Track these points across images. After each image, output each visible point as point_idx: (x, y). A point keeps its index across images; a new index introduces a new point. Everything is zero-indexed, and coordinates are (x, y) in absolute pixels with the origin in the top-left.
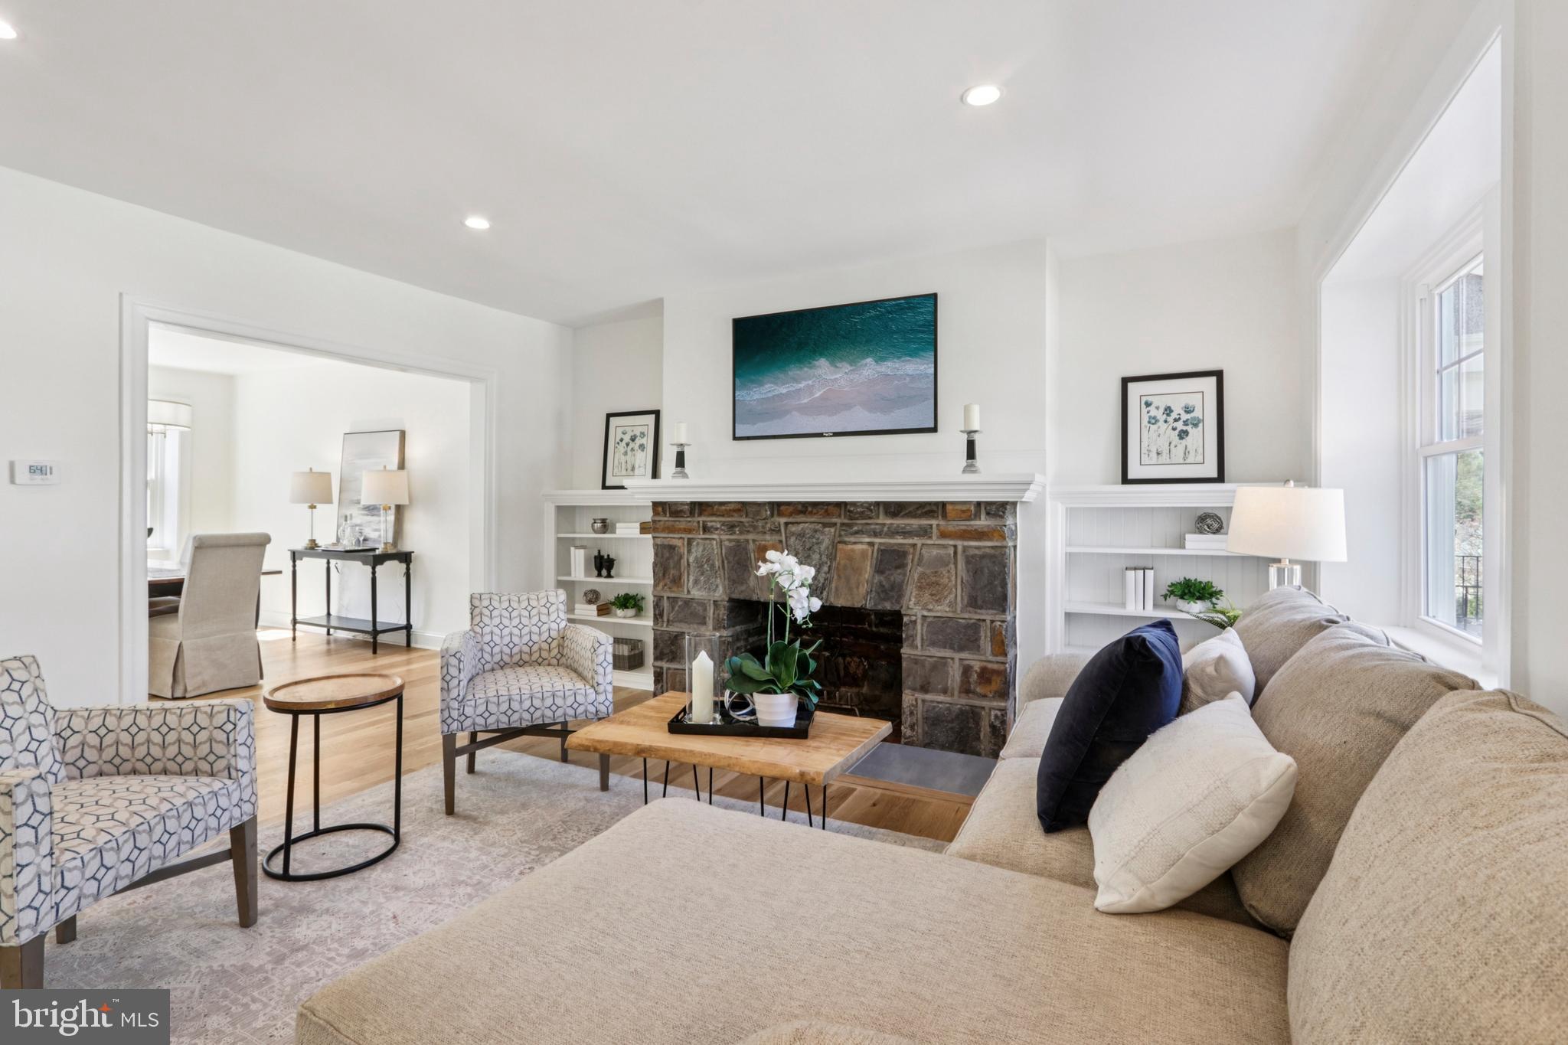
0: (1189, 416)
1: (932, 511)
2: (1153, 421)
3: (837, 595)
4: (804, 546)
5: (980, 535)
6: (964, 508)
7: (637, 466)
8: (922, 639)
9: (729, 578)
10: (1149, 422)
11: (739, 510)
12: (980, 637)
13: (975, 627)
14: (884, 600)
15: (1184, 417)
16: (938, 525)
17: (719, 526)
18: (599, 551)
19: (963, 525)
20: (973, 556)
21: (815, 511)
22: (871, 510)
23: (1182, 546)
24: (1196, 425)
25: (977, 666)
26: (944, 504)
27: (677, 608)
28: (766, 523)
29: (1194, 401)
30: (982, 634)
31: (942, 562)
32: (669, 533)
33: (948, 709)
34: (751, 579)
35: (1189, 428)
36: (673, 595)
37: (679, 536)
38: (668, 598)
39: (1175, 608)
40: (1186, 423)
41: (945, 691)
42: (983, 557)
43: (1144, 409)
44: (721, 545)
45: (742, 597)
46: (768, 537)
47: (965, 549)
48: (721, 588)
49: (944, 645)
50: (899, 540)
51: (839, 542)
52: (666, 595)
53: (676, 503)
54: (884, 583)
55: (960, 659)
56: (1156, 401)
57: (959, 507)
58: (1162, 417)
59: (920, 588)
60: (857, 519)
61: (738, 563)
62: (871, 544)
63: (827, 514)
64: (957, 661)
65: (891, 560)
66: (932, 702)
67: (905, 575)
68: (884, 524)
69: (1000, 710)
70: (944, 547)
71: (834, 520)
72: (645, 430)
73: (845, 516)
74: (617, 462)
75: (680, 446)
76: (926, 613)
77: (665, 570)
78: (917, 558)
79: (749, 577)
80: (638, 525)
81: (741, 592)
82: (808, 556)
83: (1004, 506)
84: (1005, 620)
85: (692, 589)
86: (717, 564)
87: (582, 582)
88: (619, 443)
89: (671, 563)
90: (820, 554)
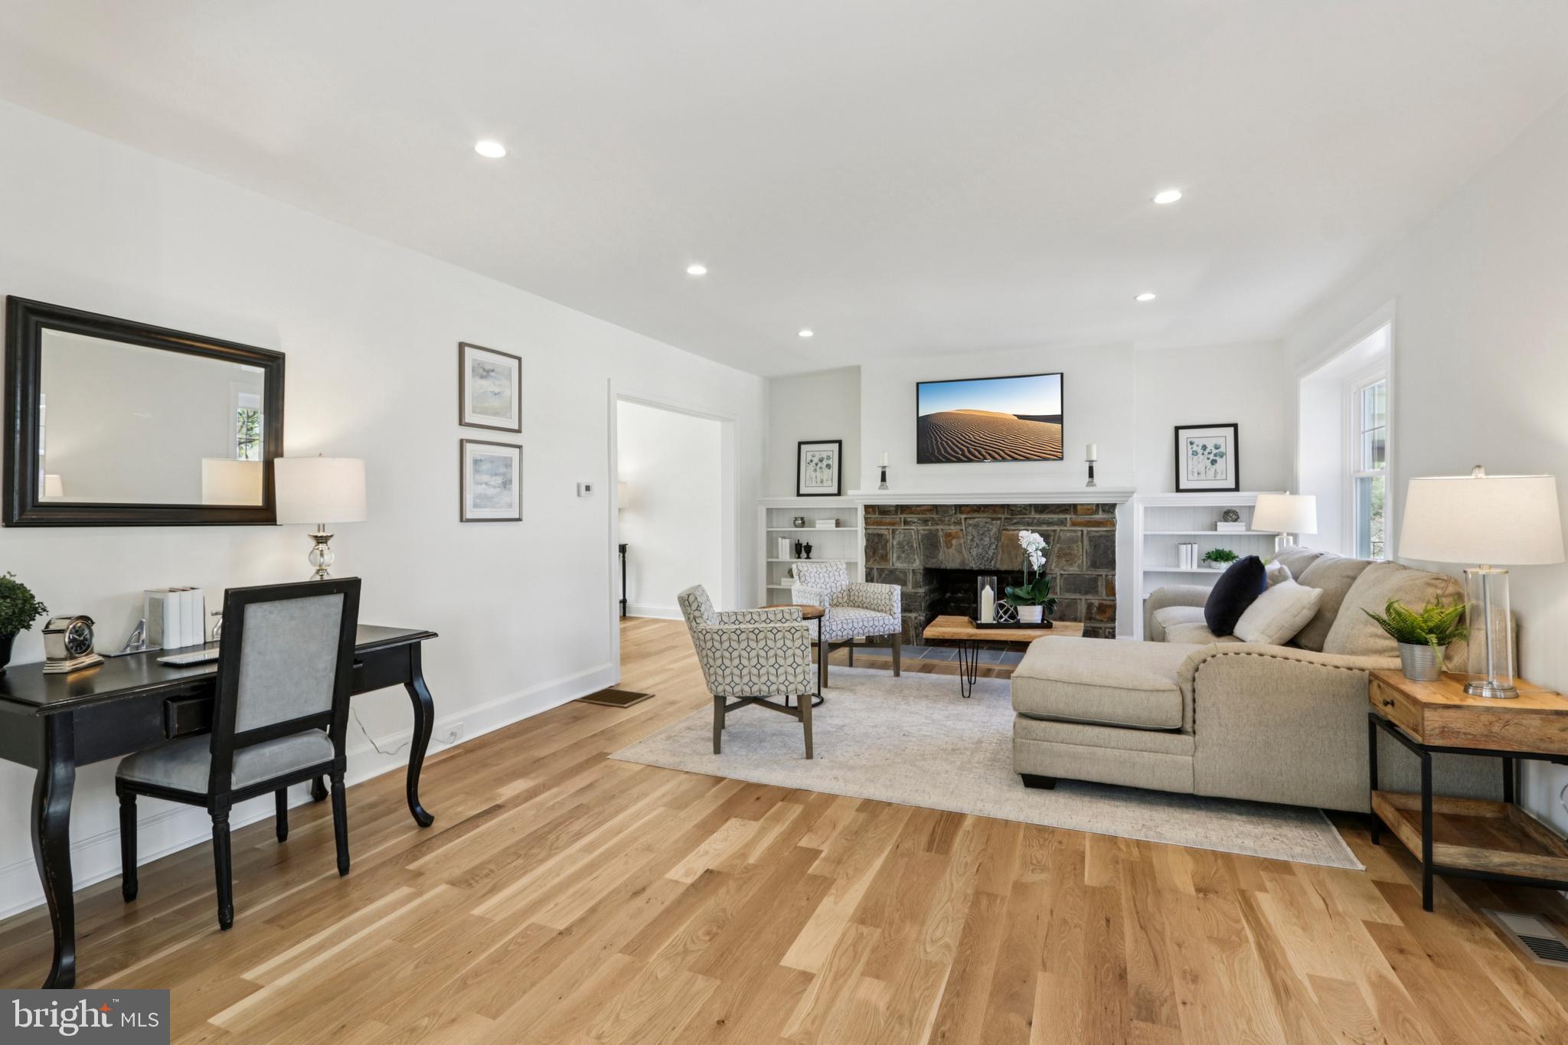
0: (1217, 451)
1: (1067, 510)
2: (1195, 453)
3: (1002, 563)
4: (979, 533)
5: (1098, 524)
6: (1089, 507)
7: (825, 480)
8: (1060, 589)
9: (924, 554)
10: (1193, 454)
11: (931, 510)
12: (1098, 586)
13: (1095, 580)
15: (1214, 451)
16: (1071, 518)
17: (916, 520)
18: (799, 540)
19: (1087, 518)
20: (1093, 537)
21: (986, 510)
22: (1026, 510)
23: (1215, 528)
24: (1222, 457)
25: (1096, 603)
26: (1075, 506)
27: (883, 576)
28: (951, 518)
29: (1221, 442)
30: (1100, 583)
31: (1073, 540)
32: (878, 526)
34: (940, 554)
35: (1217, 458)
36: (882, 567)
37: (886, 527)
38: (877, 569)
39: (1210, 567)
40: (1215, 455)
41: (1076, 620)
42: (1101, 536)
43: (1189, 446)
44: (918, 533)
45: (934, 566)
46: (952, 527)
47: (1088, 532)
48: (917, 561)
49: (1075, 592)
50: (1044, 528)
51: (1004, 530)
52: (875, 567)
53: (885, 506)
55: (1086, 599)
56: (1196, 441)
57: (1086, 507)
58: (1200, 451)
59: (1059, 557)
60: (1017, 515)
61: (931, 545)
63: (995, 512)
64: (1083, 601)
68: (1035, 518)
69: (1112, 628)
70: (1075, 531)
71: (1000, 516)
72: (830, 454)
73: (1008, 513)
74: (808, 477)
75: (884, 467)
76: (1063, 572)
77: (875, 551)
78: (1056, 538)
79: (939, 553)
80: (834, 521)
81: (932, 564)
82: (982, 539)
83: (1114, 506)
84: (1114, 575)
85: (896, 563)
86: (915, 545)
87: (787, 562)
88: (809, 463)
89: (880, 546)
90: (990, 539)
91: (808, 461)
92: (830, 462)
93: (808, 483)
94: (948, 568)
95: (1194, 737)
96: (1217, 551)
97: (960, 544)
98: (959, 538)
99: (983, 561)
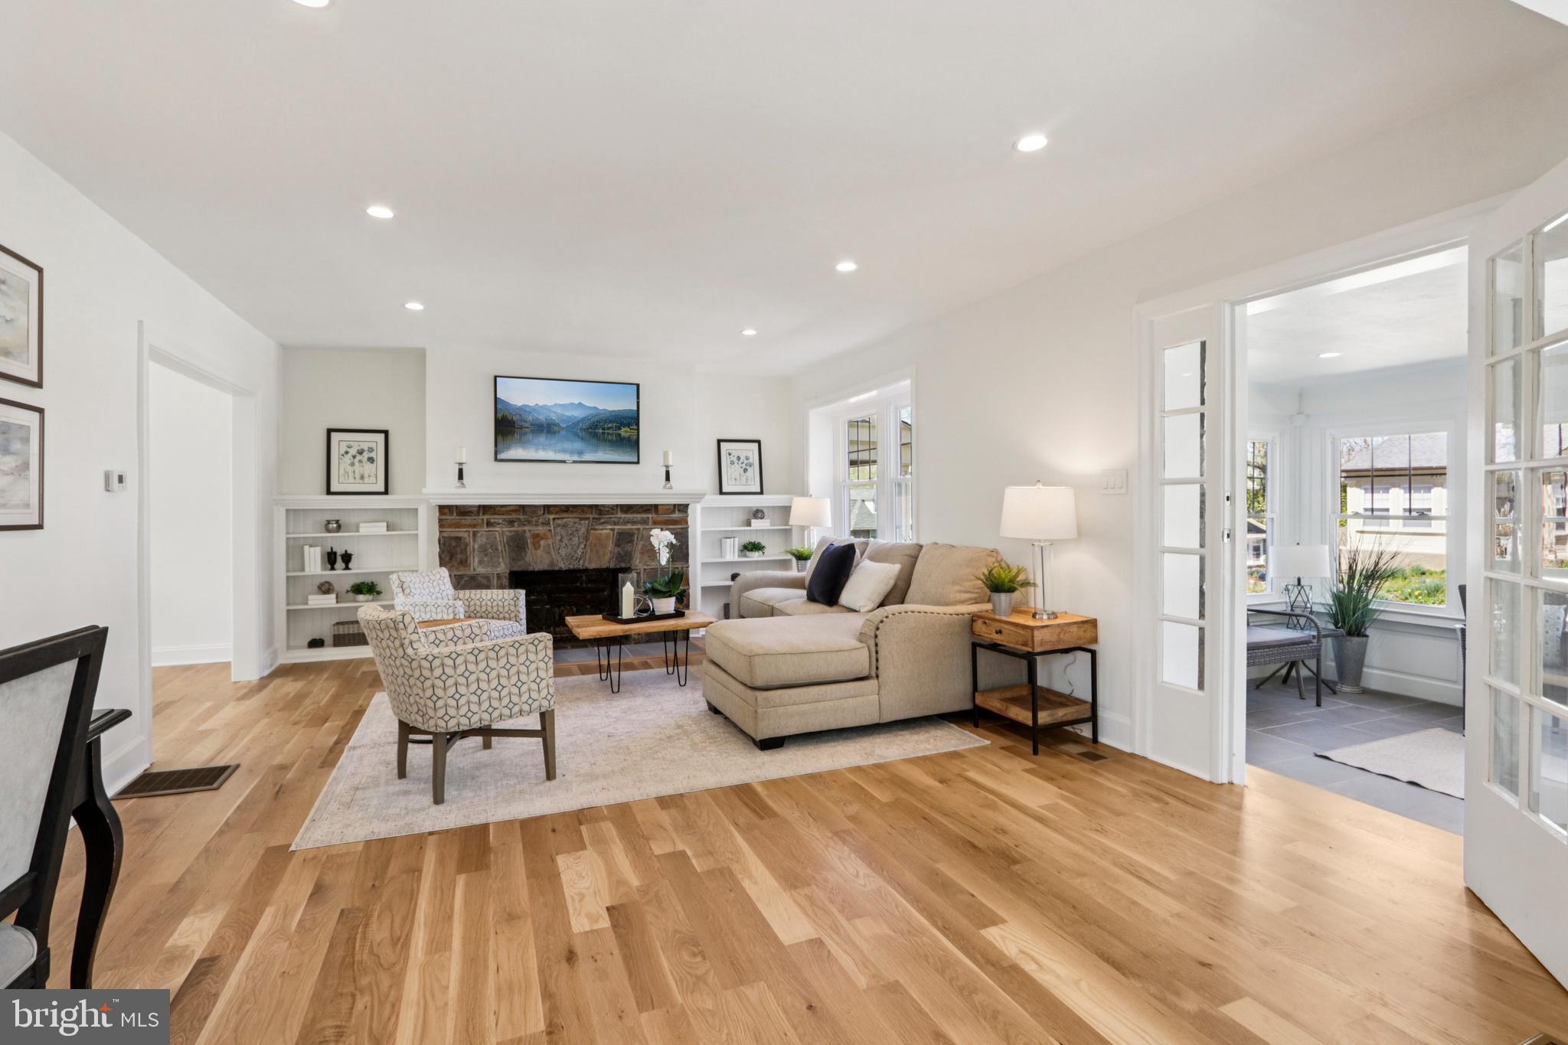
0: (748, 461)
1: (649, 509)
2: (732, 463)
3: (590, 562)
4: (567, 532)
5: (676, 521)
6: (668, 507)
7: (366, 475)
9: (510, 558)
11: (517, 511)
14: (620, 562)
15: (746, 462)
16: (652, 518)
17: (500, 521)
18: (332, 548)
19: (666, 517)
21: (574, 510)
22: (613, 510)
23: (749, 524)
24: (751, 466)
26: (656, 507)
27: (463, 582)
28: (539, 519)
29: (750, 454)
32: (455, 528)
34: (527, 557)
35: (748, 467)
36: (460, 573)
37: (465, 530)
39: (746, 556)
40: (746, 465)
43: (727, 457)
44: (503, 535)
45: (520, 569)
46: (540, 528)
48: (503, 565)
50: (629, 526)
51: (592, 529)
53: (464, 506)
54: (621, 552)
56: (733, 453)
57: (665, 507)
58: (736, 461)
59: (642, 553)
60: (604, 515)
61: (517, 547)
62: (613, 530)
63: (583, 512)
65: (624, 539)
67: (633, 546)
68: (620, 518)
71: (588, 516)
72: (373, 445)
73: (596, 513)
74: (342, 471)
75: (460, 464)
76: (646, 567)
77: (452, 556)
78: (640, 536)
79: (526, 555)
80: (385, 524)
81: (519, 567)
82: (570, 539)
83: (687, 506)
84: (688, 567)
85: (476, 567)
86: (500, 548)
87: (317, 576)
88: (343, 455)
89: (459, 550)
90: (579, 537)
91: (342, 452)
92: (373, 455)
93: (342, 479)
94: (536, 569)
95: (878, 680)
96: (750, 543)
97: (549, 545)
98: (547, 538)
99: (572, 561)
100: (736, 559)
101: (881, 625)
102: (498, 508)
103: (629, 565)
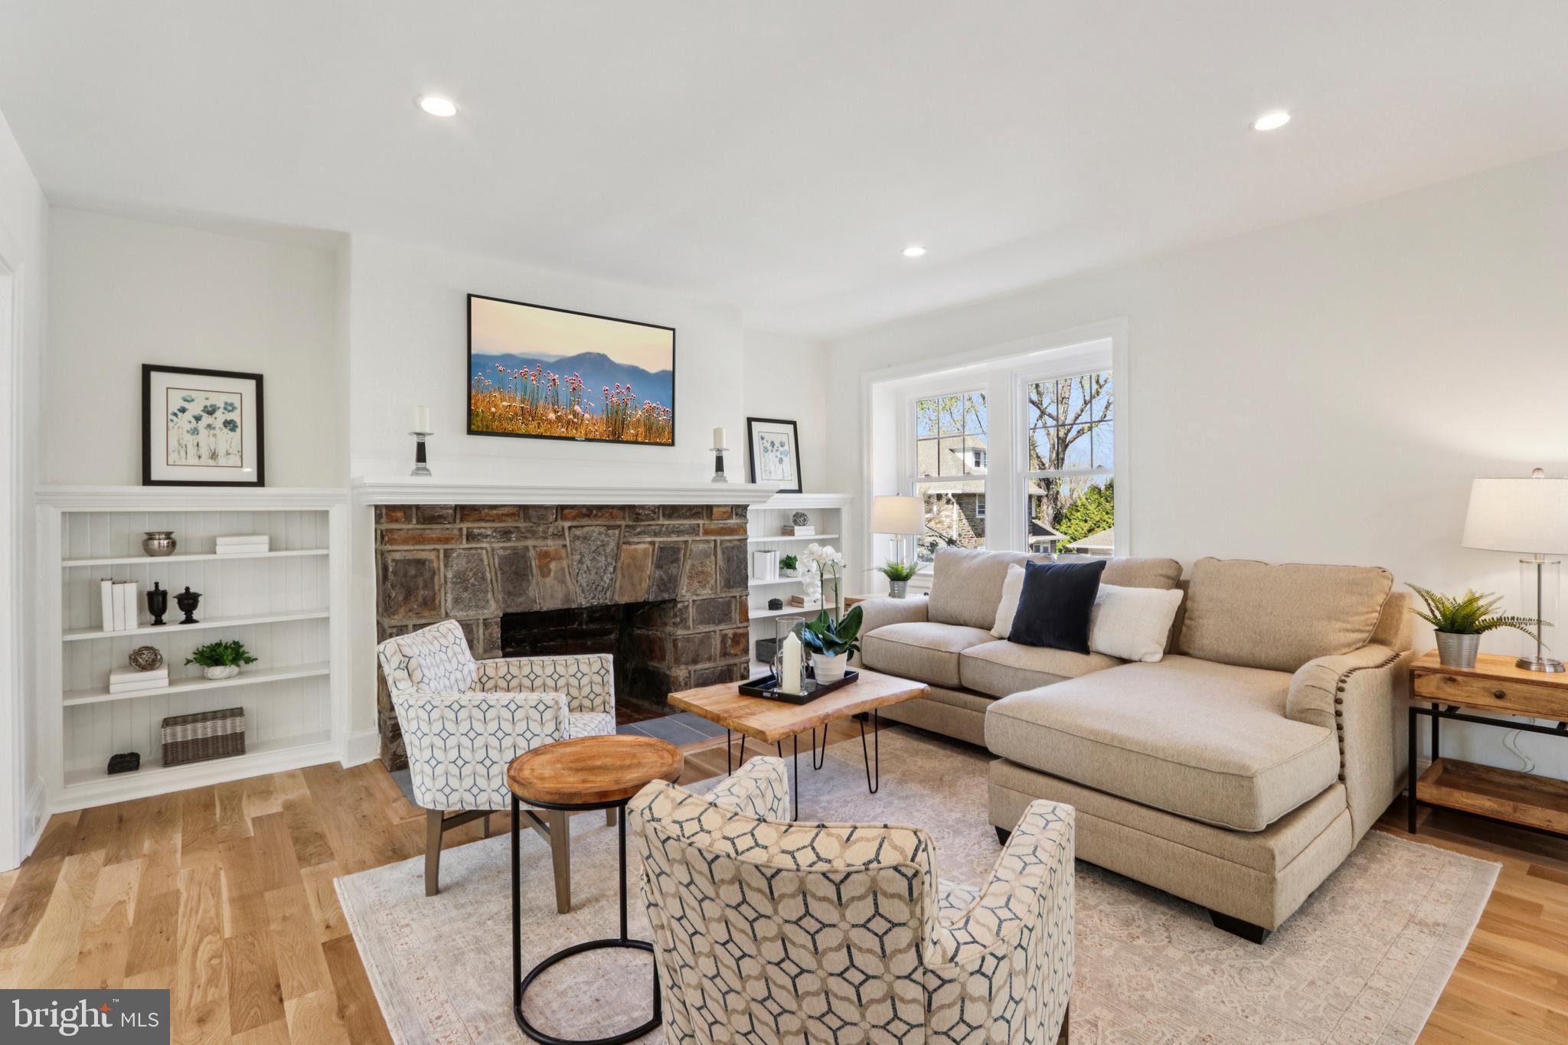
0: (783, 449)
1: (698, 513)
2: (766, 450)
3: (622, 594)
4: (589, 549)
5: (731, 531)
6: (725, 510)
7: (221, 451)
8: (692, 620)
9: (502, 591)
10: (764, 450)
12: (733, 611)
13: (728, 604)
14: (662, 591)
16: (704, 524)
17: (489, 533)
18: (157, 584)
19: (721, 524)
20: (727, 548)
21: (600, 514)
22: (655, 513)
24: (787, 455)
25: (730, 633)
26: (709, 509)
28: (548, 528)
29: (785, 439)
30: (734, 606)
31: (706, 554)
32: (413, 545)
33: (713, 673)
34: (530, 589)
35: (783, 456)
36: (425, 622)
37: (430, 547)
38: (415, 626)
39: (783, 576)
40: (781, 453)
41: (709, 659)
42: (733, 548)
43: (762, 442)
44: (493, 555)
45: (520, 610)
46: (550, 542)
47: (722, 541)
48: (492, 602)
49: (708, 622)
50: (674, 538)
51: (624, 543)
54: (664, 576)
55: (720, 630)
56: (765, 436)
57: (722, 509)
58: (770, 448)
59: (691, 577)
60: (642, 520)
61: (515, 573)
62: (653, 543)
63: (612, 517)
64: (718, 632)
65: (668, 556)
66: (701, 670)
67: (679, 567)
68: (663, 525)
69: (747, 663)
70: (708, 542)
71: (619, 523)
72: (234, 400)
73: (629, 518)
74: (173, 443)
75: (420, 435)
76: (695, 598)
78: (688, 552)
79: (528, 587)
80: (266, 539)
81: (518, 606)
82: (594, 559)
83: (745, 507)
84: (747, 595)
86: (488, 575)
87: (131, 637)
88: (175, 415)
89: (420, 582)
90: (606, 557)
91: (174, 408)
92: (234, 416)
93: (173, 457)
94: (544, 609)
95: (1345, 784)
96: (787, 558)
97: (563, 569)
98: (560, 559)
99: (597, 593)
100: (778, 580)
101: (1340, 695)
102: (486, 511)
103: (673, 597)
